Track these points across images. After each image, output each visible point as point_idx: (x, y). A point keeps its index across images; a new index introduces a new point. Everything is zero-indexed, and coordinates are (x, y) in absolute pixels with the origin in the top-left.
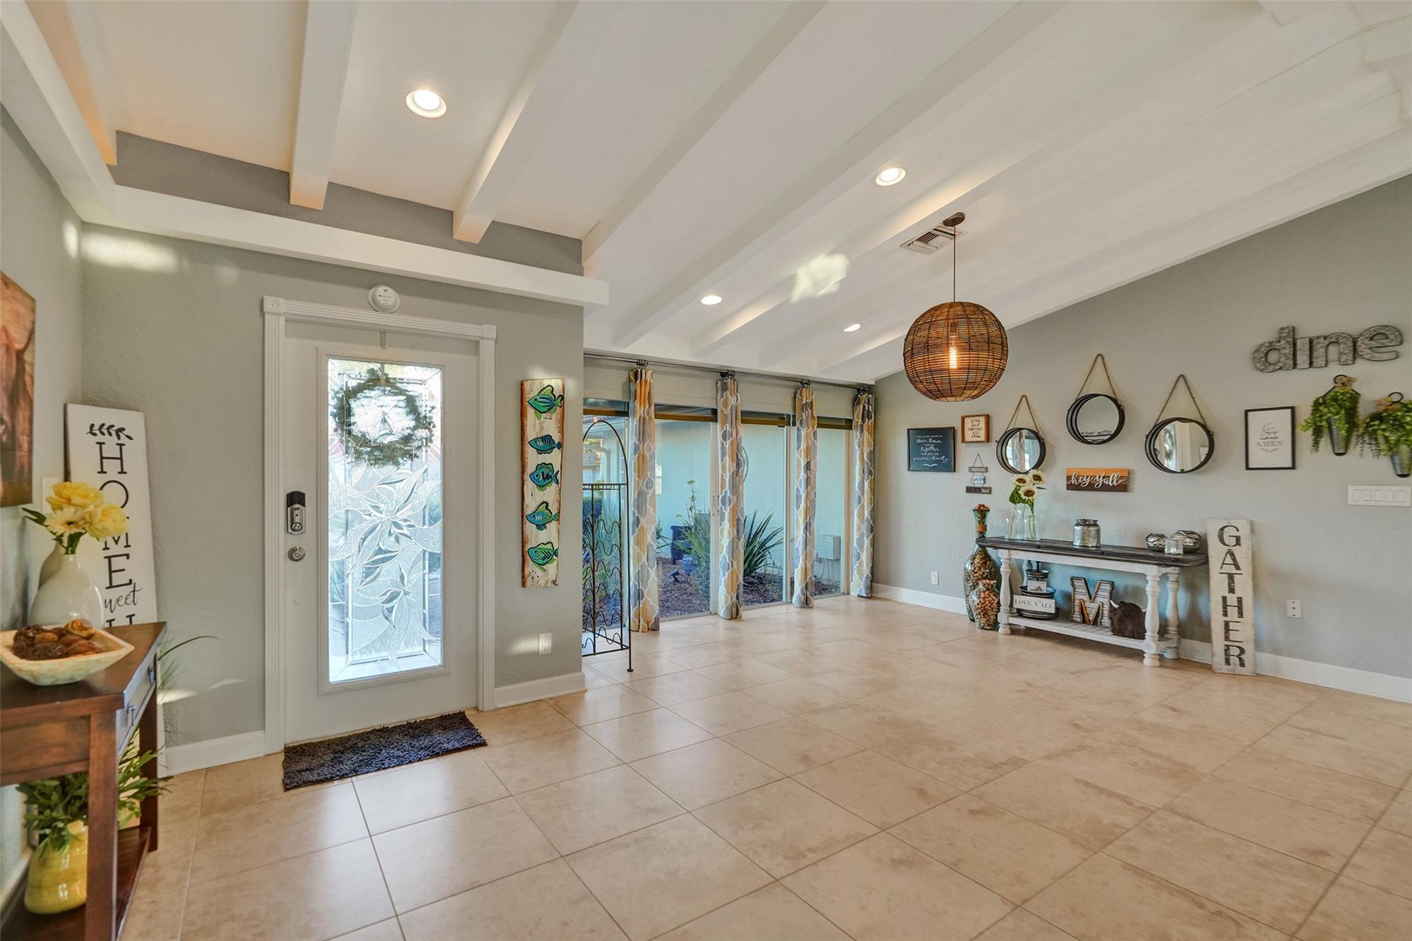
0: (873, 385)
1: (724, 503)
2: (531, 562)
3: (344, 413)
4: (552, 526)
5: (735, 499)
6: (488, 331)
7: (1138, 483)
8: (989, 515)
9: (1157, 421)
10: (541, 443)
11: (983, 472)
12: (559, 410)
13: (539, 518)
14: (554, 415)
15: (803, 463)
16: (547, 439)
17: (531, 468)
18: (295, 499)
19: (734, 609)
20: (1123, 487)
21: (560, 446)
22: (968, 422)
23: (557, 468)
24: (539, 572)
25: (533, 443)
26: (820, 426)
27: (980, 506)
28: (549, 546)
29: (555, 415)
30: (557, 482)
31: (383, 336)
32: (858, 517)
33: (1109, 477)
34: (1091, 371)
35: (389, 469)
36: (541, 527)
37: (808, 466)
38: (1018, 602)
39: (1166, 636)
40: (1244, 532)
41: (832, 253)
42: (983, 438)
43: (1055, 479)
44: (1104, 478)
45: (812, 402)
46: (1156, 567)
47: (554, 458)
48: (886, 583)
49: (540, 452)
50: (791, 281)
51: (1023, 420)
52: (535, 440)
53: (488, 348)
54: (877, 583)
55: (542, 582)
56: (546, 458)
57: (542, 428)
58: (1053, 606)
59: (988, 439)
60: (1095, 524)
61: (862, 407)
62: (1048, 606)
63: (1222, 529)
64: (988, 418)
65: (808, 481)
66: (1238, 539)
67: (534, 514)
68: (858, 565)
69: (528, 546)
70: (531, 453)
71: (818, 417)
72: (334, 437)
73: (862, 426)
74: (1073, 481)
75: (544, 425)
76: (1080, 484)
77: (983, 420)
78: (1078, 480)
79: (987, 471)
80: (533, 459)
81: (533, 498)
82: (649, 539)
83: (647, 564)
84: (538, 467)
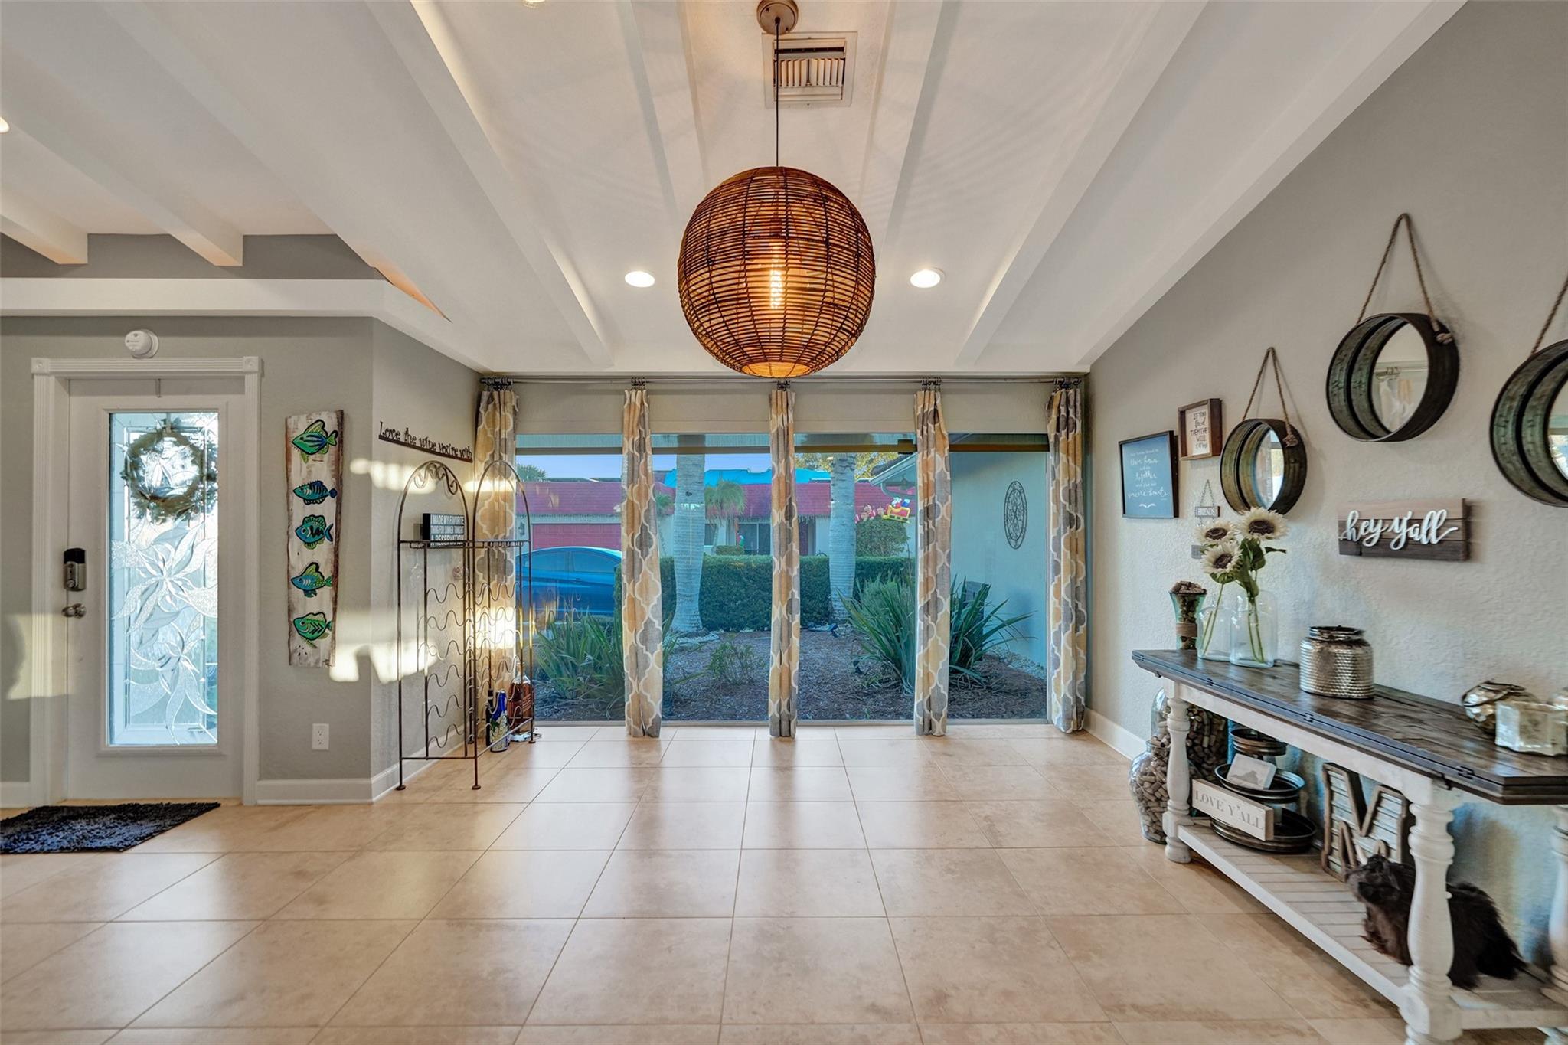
0: (1088, 374)
2: (297, 635)
4: (326, 593)
6: (249, 364)
7: (1491, 535)
10: (308, 491)
11: (1213, 517)
12: (332, 449)
13: (307, 582)
14: (326, 457)
16: (317, 486)
17: (297, 522)
18: (75, 556)
20: (1467, 549)
21: (333, 493)
24: (308, 648)
25: (299, 492)
27: (1180, 585)
28: (320, 618)
29: (328, 456)
30: (331, 539)
31: (158, 384)
32: (1055, 594)
33: (1420, 521)
36: (309, 593)
37: (928, 513)
38: (1200, 797)
42: (1212, 448)
43: (1313, 535)
44: (1409, 524)
47: (326, 509)
48: (1106, 714)
49: (308, 501)
52: (302, 488)
53: (252, 382)
54: (1097, 711)
55: (311, 661)
56: (317, 509)
57: (310, 473)
58: (1266, 821)
59: (1218, 452)
61: (1056, 411)
62: (1253, 820)
64: (1215, 406)
67: (301, 577)
68: (1055, 676)
69: (295, 616)
70: (297, 502)
71: (951, 435)
74: (1350, 532)
75: (313, 469)
76: (1361, 539)
77: (1208, 412)
78: (1357, 530)
79: (1219, 515)
80: (301, 510)
81: (301, 557)
82: (649, 614)
83: (644, 647)
84: (306, 520)
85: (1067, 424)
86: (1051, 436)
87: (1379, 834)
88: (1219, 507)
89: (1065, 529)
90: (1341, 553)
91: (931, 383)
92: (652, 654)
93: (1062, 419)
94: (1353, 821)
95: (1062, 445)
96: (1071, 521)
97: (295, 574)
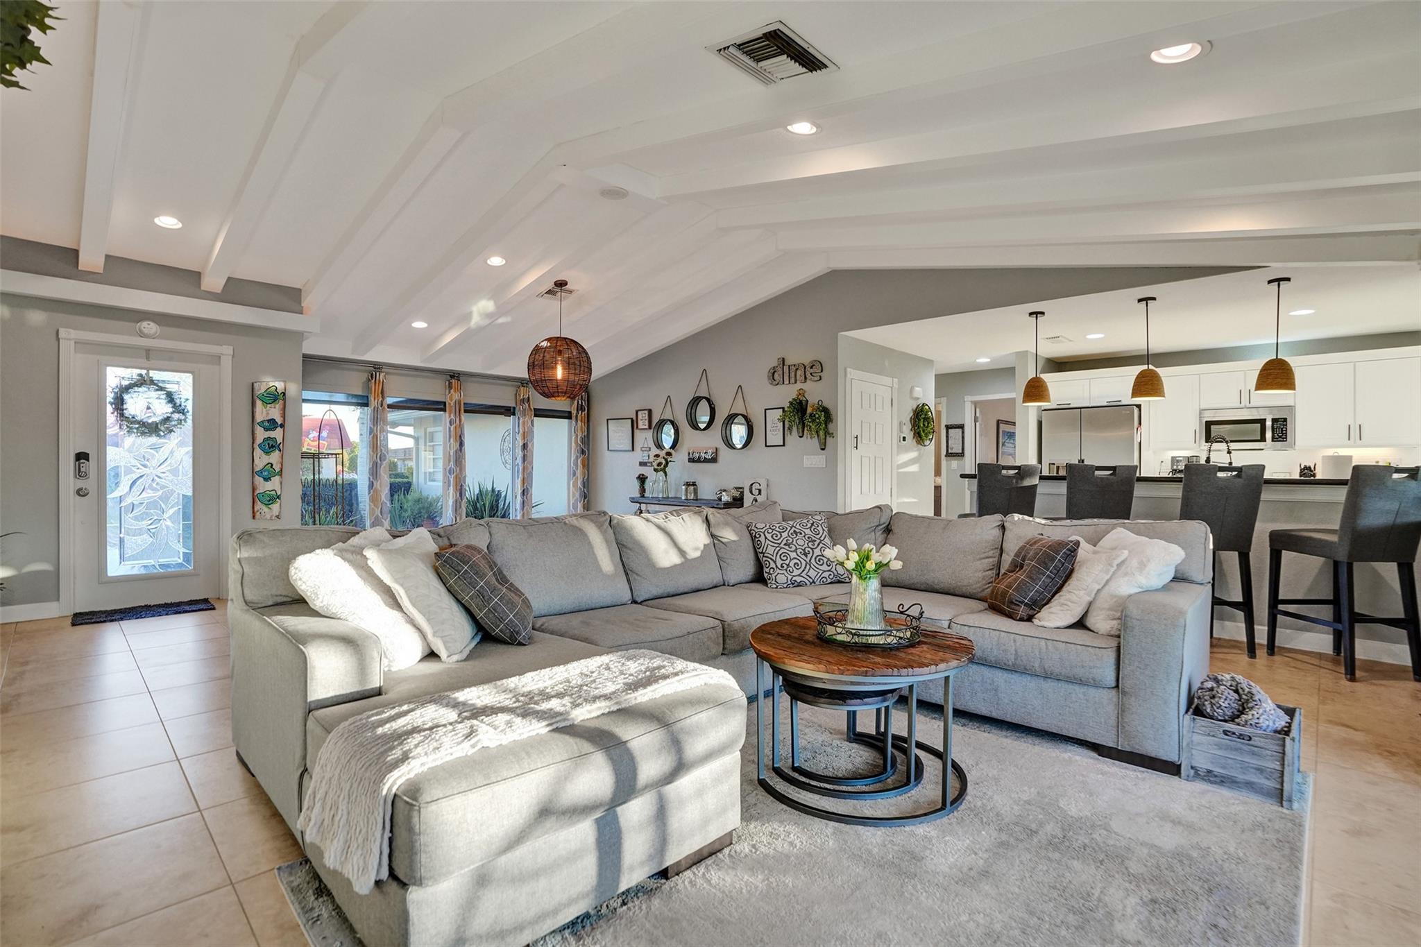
1: (450, 473)
2: (259, 503)
3: (119, 403)
4: (276, 479)
5: (458, 469)
6: (227, 350)
7: (720, 458)
8: (647, 481)
9: (727, 415)
10: (267, 424)
11: (647, 451)
12: (281, 402)
13: (265, 474)
14: (277, 406)
15: (521, 444)
16: (272, 421)
17: (259, 440)
18: (81, 457)
20: (714, 460)
21: (282, 426)
22: (640, 413)
23: (279, 440)
24: (265, 509)
25: (261, 424)
26: (536, 416)
28: (273, 493)
29: (279, 405)
30: (280, 450)
31: (148, 353)
33: (708, 453)
34: (701, 381)
35: (153, 439)
36: (267, 479)
37: (525, 446)
40: (763, 488)
41: (489, 299)
42: (647, 427)
43: (680, 457)
44: (706, 453)
45: (529, 398)
47: (277, 434)
49: (266, 429)
50: (468, 316)
51: (668, 414)
52: (263, 422)
53: (227, 362)
55: (268, 517)
56: (272, 434)
57: (268, 414)
59: (650, 427)
60: (694, 484)
61: (576, 402)
63: (752, 485)
64: (650, 411)
65: (524, 458)
66: (760, 491)
67: (261, 471)
69: (257, 492)
71: (535, 409)
72: (111, 418)
73: (577, 416)
74: (691, 455)
75: (270, 412)
76: (694, 458)
77: (647, 413)
78: (693, 455)
80: (261, 434)
81: (261, 460)
84: (265, 440)
85: (582, 408)
86: (574, 413)
88: (649, 448)
89: (581, 455)
90: (687, 462)
93: (580, 405)
95: (579, 418)
96: (583, 452)
97: (257, 469)
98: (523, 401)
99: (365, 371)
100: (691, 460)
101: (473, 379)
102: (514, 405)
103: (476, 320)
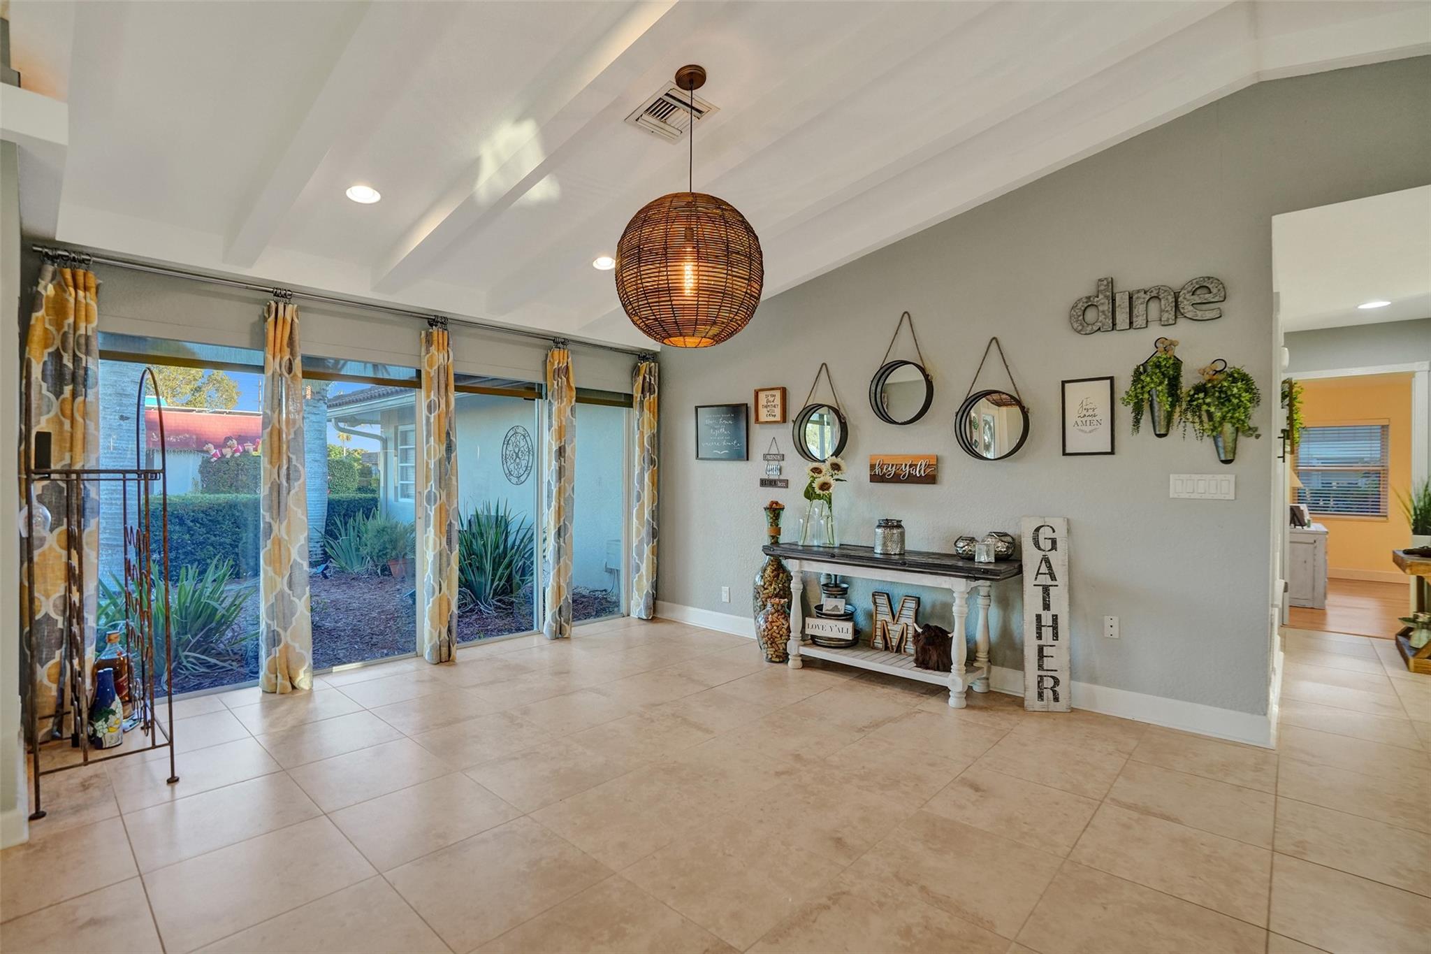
0: (658, 352)
1: (429, 501)
5: (444, 497)
7: (947, 474)
8: (784, 515)
9: (968, 394)
11: (779, 461)
15: (555, 448)
19: (444, 650)
20: (930, 479)
22: (762, 395)
26: (578, 400)
27: (773, 503)
32: (638, 518)
33: (916, 465)
34: (896, 333)
37: (561, 452)
38: (810, 626)
39: (975, 664)
40: (1060, 535)
41: (519, 120)
42: (778, 418)
43: (857, 468)
44: (910, 466)
45: (567, 367)
46: (965, 580)
48: (674, 601)
50: (472, 168)
51: (823, 396)
54: (663, 600)
58: (851, 630)
59: (784, 419)
60: (899, 526)
61: (641, 378)
62: (845, 630)
63: (1037, 530)
64: (784, 391)
65: (561, 472)
66: (1054, 542)
68: (637, 579)
71: (576, 388)
73: (642, 402)
74: (877, 471)
76: (884, 474)
77: (778, 394)
78: (882, 469)
79: (783, 460)
82: (295, 555)
83: (291, 592)
85: (650, 389)
86: (637, 395)
87: (903, 620)
88: (783, 455)
89: (649, 467)
90: (871, 481)
91: (560, 342)
92: (300, 600)
93: (647, 385)
94: (889, 618)
95: (646, 404)
96: (652, 462)
98: (558, 372)
99: (257, 302)
100: (875, 478)
101: (473, 331)
102: (541, 381)
103: (488, 181)
